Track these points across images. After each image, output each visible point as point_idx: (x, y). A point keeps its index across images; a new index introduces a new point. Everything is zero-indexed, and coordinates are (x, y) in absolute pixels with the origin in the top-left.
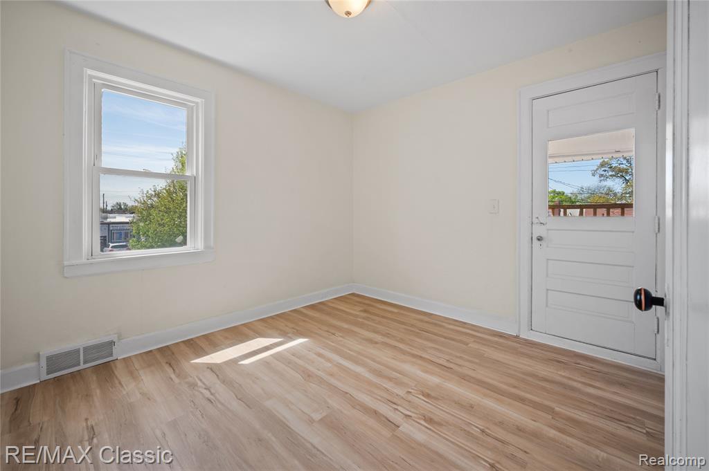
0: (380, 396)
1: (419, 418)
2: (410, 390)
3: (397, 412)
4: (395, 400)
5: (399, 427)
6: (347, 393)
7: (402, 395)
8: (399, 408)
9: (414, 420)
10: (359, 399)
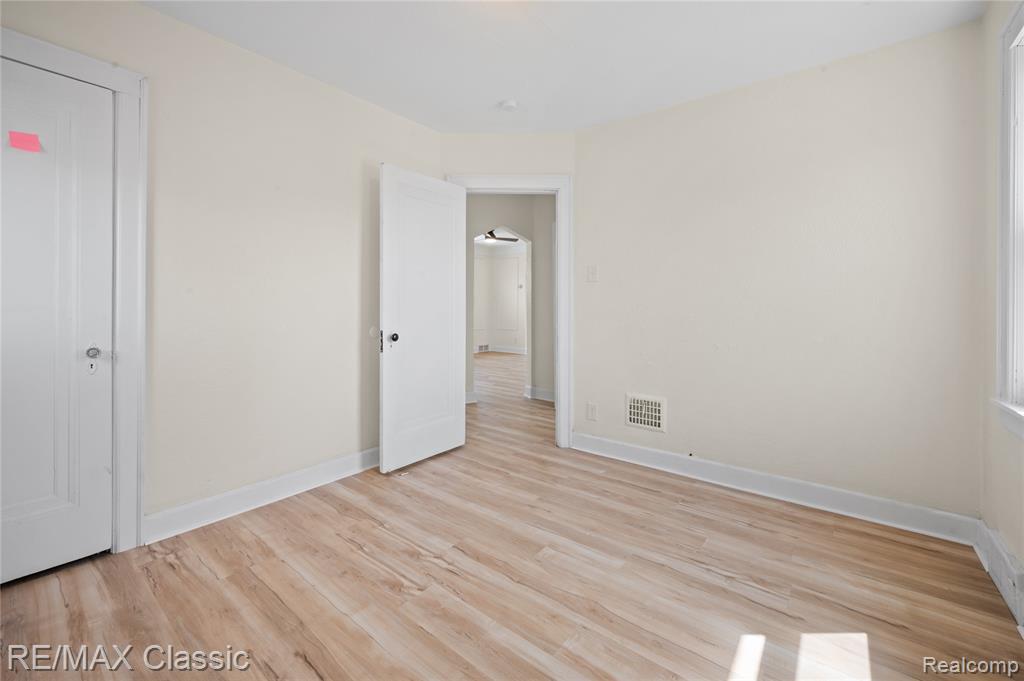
0: (468, 580)
1: (426, 556)
2: (418, 593)
3: (450, 561)
4: (448, 575)
5: (454, 547)
6: (518, 582)
7: (434, 584)
8: (445, 565)
9: (431, 552)
10: (500, 574)
